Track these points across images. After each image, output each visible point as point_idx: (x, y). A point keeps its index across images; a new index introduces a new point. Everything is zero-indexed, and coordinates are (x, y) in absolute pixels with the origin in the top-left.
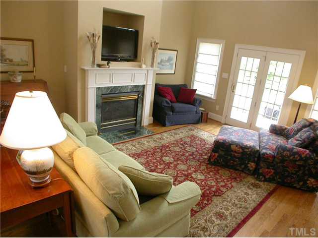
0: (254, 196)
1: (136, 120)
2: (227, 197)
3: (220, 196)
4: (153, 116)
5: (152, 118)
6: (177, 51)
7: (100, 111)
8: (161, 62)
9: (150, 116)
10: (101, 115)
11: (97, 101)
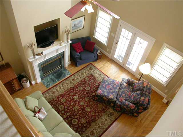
0: (109, 121)
1: (61, 66)
2: (97, 123)
3: (94, 122)
4: (70, 61)
5: (70, 62)
6: (85, 16)
7: (41, 71)
8: (74, 26)
9: (69, 61)
10: (42, 72)
11: (39, 68)
